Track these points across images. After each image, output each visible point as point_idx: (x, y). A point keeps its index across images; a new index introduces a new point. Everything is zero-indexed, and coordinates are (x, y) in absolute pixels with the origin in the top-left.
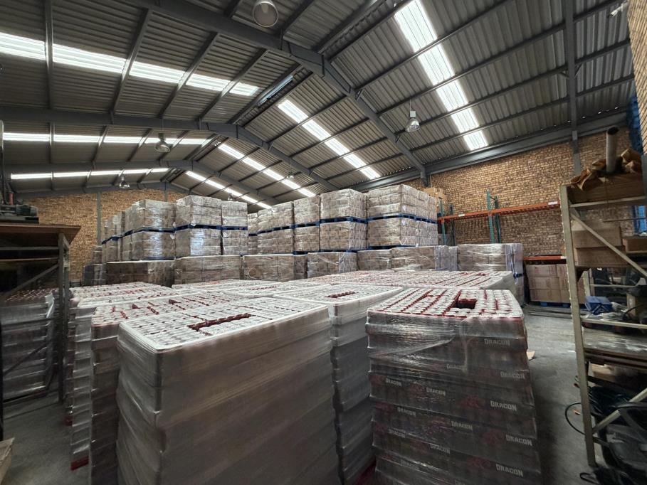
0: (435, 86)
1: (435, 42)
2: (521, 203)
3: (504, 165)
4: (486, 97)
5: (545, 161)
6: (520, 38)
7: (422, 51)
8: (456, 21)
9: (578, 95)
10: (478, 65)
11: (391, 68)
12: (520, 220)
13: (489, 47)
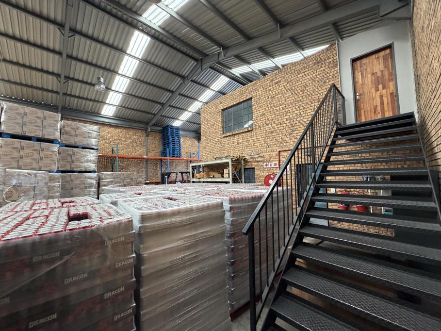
0: (119, 74)
1: (138, 58)
2: (124, 153)
3: (118, 130)
4: (133, 95)
5: (136, 135)
6: (160, 85)
7: (130, 55)
8: (152, 61)
9: (161, 116)
10: (142, 81)
11: (107, 45)
12: (123, 162)
13: (151, 80)
